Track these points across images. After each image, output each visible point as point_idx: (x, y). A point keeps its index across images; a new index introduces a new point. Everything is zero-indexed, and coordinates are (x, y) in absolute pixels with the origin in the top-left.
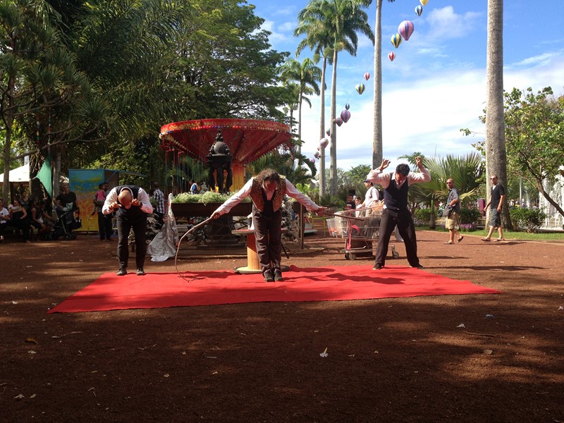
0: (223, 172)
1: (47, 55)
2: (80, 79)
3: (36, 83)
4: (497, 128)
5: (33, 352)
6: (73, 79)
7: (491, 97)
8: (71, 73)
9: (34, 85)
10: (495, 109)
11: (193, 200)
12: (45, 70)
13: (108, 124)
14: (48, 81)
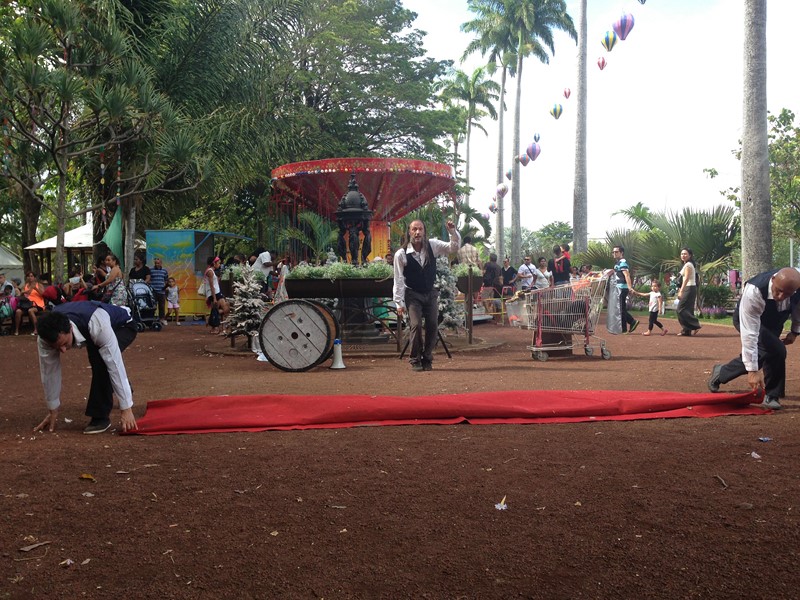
0: (358, 235)
1: (115, 71)
2: (160, 105)
3: (100, 111)
4: (758, 166)
5: (89, 495)
6: (151, 105)
7: (749, 122)
8: (147, 95)
9: (97, 112)
10: (756, 139)
11: (316, 274)
12: (111, 92)
13: (198, 168)
14: (115, 106)
